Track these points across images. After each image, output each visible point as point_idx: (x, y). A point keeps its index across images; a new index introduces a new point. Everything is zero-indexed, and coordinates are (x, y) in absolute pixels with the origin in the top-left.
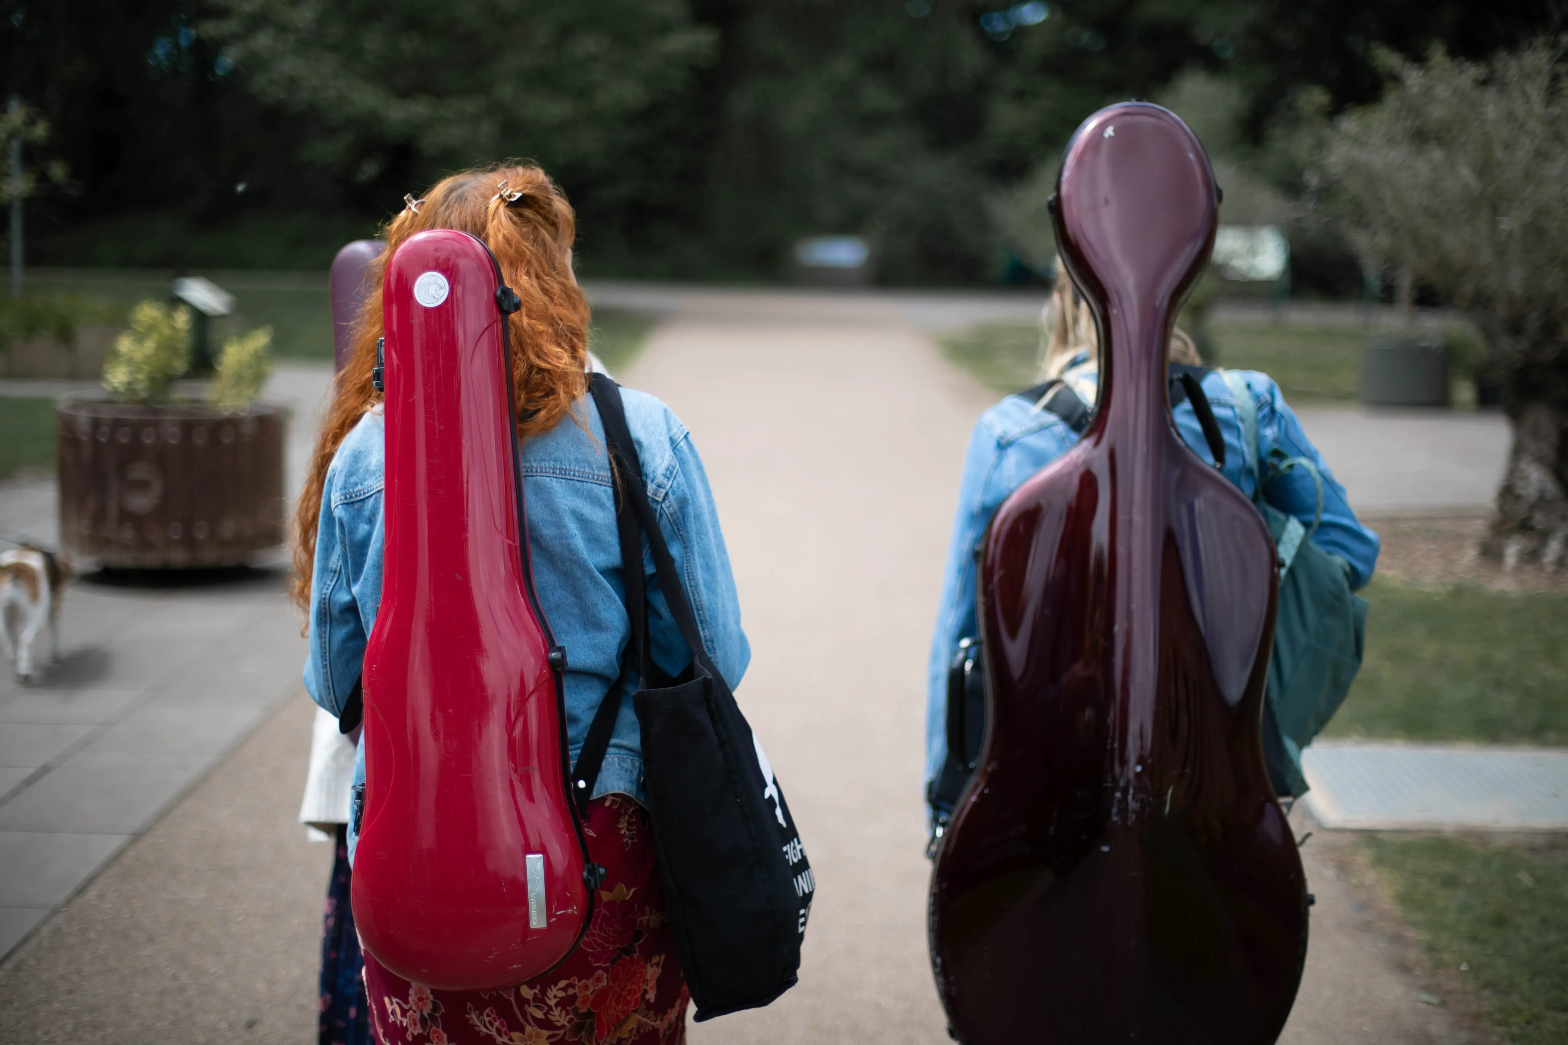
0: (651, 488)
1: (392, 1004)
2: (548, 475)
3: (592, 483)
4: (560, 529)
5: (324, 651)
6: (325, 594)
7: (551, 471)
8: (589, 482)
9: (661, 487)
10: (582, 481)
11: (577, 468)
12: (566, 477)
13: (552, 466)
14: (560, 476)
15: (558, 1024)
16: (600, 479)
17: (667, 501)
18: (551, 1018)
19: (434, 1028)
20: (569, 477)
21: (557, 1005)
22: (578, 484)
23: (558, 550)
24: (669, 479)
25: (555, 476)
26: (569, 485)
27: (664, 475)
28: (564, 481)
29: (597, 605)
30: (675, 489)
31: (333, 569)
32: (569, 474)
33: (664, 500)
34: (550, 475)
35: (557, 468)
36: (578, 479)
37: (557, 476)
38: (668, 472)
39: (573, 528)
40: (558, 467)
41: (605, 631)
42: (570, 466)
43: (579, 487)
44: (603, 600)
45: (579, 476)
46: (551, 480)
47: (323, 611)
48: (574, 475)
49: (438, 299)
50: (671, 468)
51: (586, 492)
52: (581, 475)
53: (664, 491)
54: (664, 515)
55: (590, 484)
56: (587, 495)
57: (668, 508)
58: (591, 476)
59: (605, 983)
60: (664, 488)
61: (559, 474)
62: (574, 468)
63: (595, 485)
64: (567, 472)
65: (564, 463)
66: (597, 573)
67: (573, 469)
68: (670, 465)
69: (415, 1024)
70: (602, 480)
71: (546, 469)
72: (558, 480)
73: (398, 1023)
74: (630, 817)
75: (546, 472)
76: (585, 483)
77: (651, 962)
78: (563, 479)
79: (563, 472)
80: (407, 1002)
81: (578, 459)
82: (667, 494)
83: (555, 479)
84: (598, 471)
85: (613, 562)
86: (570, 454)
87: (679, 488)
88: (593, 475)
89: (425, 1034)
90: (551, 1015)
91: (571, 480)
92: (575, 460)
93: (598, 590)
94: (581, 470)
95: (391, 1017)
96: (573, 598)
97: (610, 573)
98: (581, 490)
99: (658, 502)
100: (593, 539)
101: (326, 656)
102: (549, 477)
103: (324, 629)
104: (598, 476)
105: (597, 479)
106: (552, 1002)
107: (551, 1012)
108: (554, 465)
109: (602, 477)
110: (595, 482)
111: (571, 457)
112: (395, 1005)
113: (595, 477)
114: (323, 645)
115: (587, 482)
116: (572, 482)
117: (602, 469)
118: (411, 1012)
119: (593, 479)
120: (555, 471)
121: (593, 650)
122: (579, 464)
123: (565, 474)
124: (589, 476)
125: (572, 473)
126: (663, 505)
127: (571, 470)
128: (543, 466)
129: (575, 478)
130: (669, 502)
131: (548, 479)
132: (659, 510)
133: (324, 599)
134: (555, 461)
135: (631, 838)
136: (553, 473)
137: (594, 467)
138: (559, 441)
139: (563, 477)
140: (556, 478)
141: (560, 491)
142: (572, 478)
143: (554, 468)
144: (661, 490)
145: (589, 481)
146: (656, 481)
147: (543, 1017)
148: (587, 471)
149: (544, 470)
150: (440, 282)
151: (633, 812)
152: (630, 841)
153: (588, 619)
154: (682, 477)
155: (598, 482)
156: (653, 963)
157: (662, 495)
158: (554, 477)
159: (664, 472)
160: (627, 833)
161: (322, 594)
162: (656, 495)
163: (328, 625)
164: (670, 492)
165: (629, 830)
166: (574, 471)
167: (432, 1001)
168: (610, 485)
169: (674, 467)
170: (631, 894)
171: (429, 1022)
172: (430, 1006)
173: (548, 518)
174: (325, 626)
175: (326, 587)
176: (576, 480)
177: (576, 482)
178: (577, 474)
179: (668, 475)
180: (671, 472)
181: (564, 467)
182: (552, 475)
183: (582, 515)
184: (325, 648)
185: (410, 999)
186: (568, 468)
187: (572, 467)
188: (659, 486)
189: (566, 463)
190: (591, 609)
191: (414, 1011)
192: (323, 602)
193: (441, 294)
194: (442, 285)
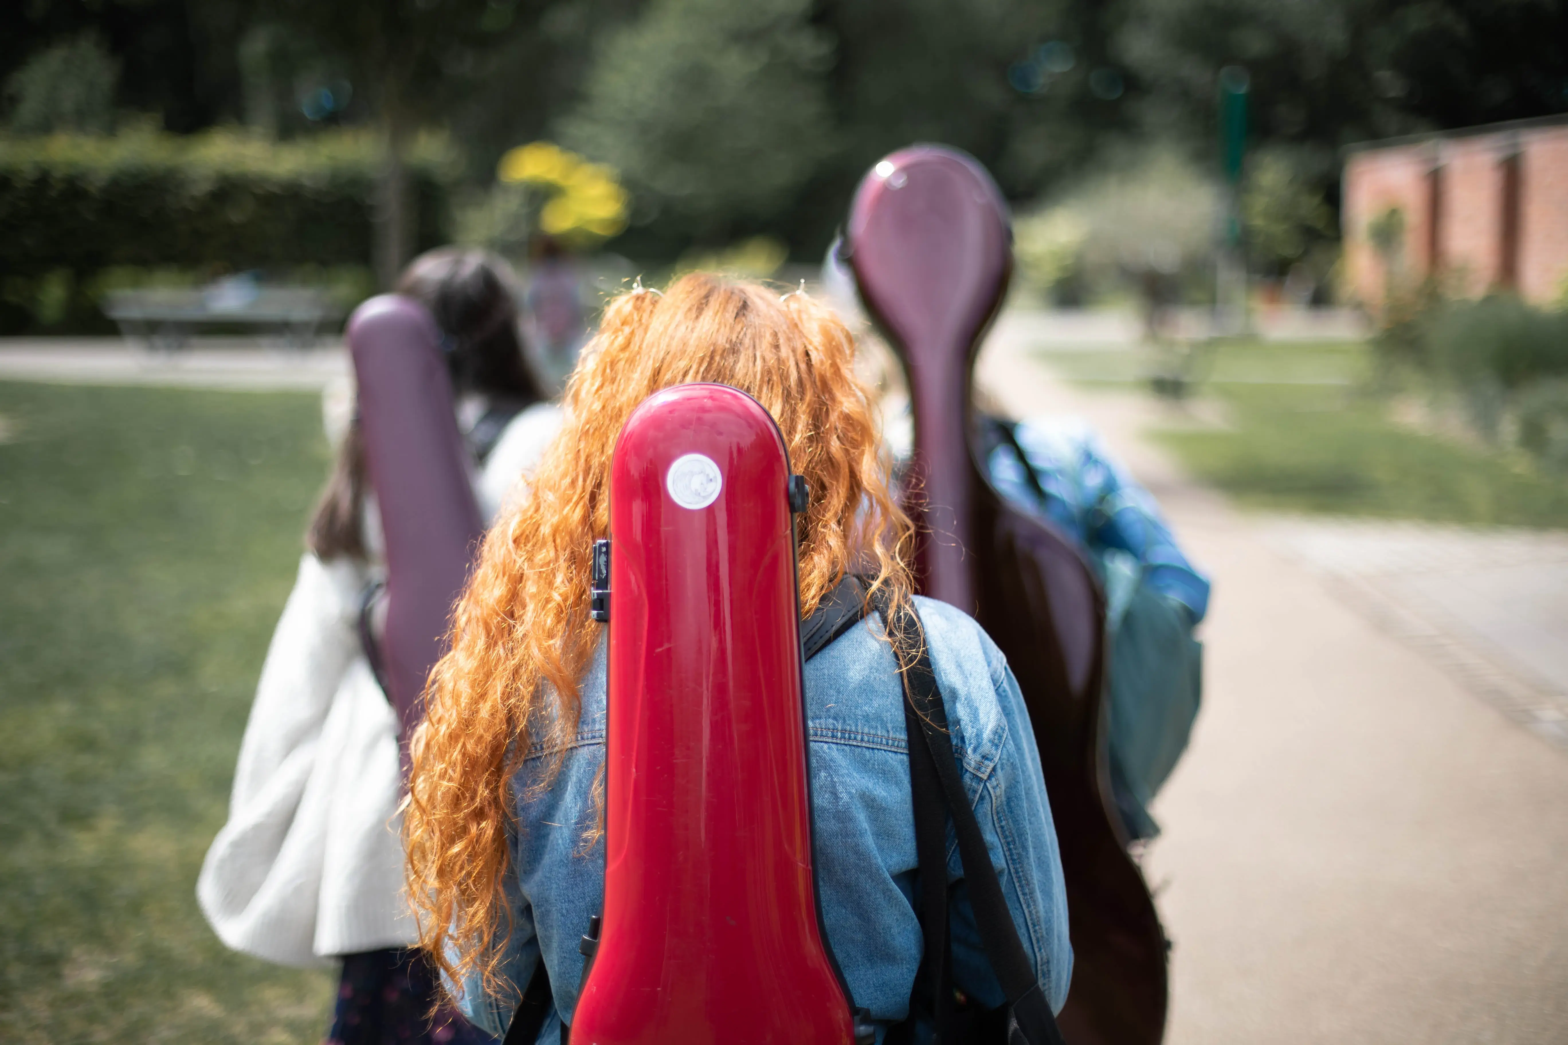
0: (971, 758)
2: (824, 739)
3: (885, 750)
4: (843, 822)
7: (830, 734)
8: (881, 750)
9: (987, 759)
10: (873, 749)
11: (866, 730)
12: (851, 743)
13: (831, 727)
14: (842, 742)
16: (896, 744)
17: (993, 779)
20: (855, 743)
22: (868, 753)
23: (840, 852)
24: (997, 746)
25: (834, 741)
26: (854, 754)
27: (991, 741)
28: (847, 748)
29: (890, 928)
30: (1004, 761)
32: (855, 739)
33: (989, 777)
34: (827, 740)
35: (837, 729)
36: (867, 745)
37: (839, 742)
38: (996, 737)
40: (840, 728)
41: (898, 964)
42: (857, 725)
43: (868, 757)
45: (869, 741)
46: (829, 748)
48: (862, 740)
49: (705, 498)
50: (999, 731)
51: (878, 765)
52: (871, 741)
53: (992, 765)
54: (987, 797)
55: (883, 752)
56: (879, 768)
57: (994, 788)
58: (884, 741)
60: (991, 760)
61: (841, 739)
62: (862, 729)
63: (890, 754)
64: (852, 736)
65: (848, 722)
66: (892, 884)
67: (860, 731)
68: (999, 725)
70: (898, 746)
71: (822, 731)
72: (839, 747)
75: (822, 735)
76: (876, 751)
78: (846, 745)
79: (847, 735)
81: (868, 715)
82: (994, 769)
83: (834, 746)
84: (894, 732)
85: (908, 865)
86: (856, 708)
87: (1008, 760)
88: (887, 740)
91: (858, 746)
92: (864, 717)
93: (892, 907)
94: (872, 732)
96: (856, 918)
97: (906, 880)
98: (871, 762)
99: (981, 779)
100: (883, 833)
102: (826, 742)
104: (894, 740)
105: (891, 745)
108: (834, 724)
109: (899, 742)
110: (889, 749)
111: (859, 712)
113: (890, 742)
115: (878, 749)
116: (860, 750)
117: (898, 729)
119: (887, 744)
120: (835, 734)
121: (881, 991)
122: (869, 722)
123: (850, 738)
124: (882, 741)
125: (859, 738)
126: (988, 784)
127: (858, 733)
128: (818, 726)
129: (864, 745)
130: (996, 780)
131: (826, 746)
132: (980, 791)
134: (835, 718)
136: (833, 737)
137: (890, 726)
138: (842, 689)
139: (846, 743)
140: (837, 744)
141: (844, 764)
142: (859, 744)
143: (833, 730)
144: (986, 762)
145: (882, 748)
146: (980, 750)
148: (879, 734)
149: (819, 732)
150: (709, 471)
153: (876, 948)
154: (1011, 742)
155: (893, 749)
157: (989, 770)
158: (833, 743)
159: (992, 736)
162: (979, 769)
164: (999, 766)
166: (862, 733)
168: (906, 751)
169: (1003, 730)
176: (864, 747)
177: (864, 749)
178: (866, 738)
179: (996, 741)
180: (1000, 737)
181: (848, 728)
182: (830, 740)
183: (873, 800)
186: (854, 729)
187: (859, 728)
188: (985, 757)
189: (851, 722)
190: (882, 935)
193: (710, 489)
194: (711, 476)
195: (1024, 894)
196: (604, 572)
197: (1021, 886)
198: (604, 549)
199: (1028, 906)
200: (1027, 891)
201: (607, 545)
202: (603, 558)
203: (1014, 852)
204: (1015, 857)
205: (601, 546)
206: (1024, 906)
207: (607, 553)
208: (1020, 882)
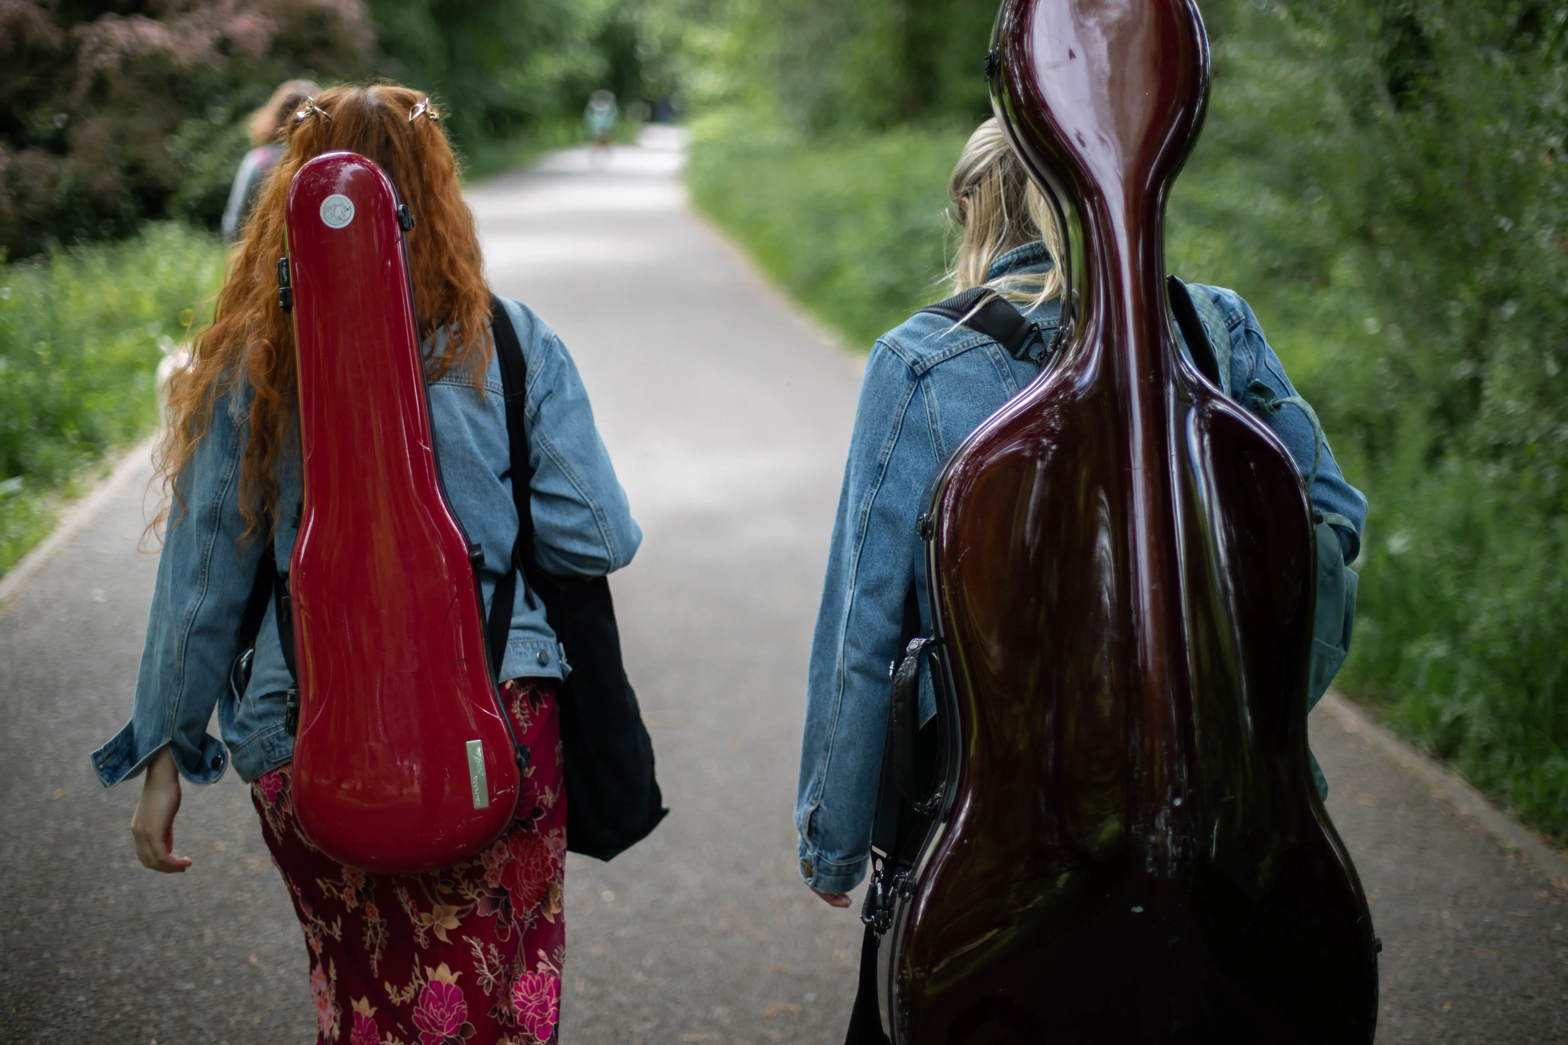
1: (325, 883)
2: (445, 383)
3: (485, 390)
5: (205, 558)
6: (217, 504)
7: (448, 379)
11: (472, 377)
12: (462, 384)
14: (456, 384)
15: (467, 898)
18: (460, 892)
19: (368, 902)
20: (467, 385)
21: (464, 878)
23: (461, 454)
26: (467, 392)
28: (460, 388)
31: (225, 479)
36: (472, 386)
39: (468, 433)
44: (500, 500)
46: (448, 388)
47: (213, 519)
48: (469, 383)
49: (345, 221)
59: (507, 855)
61: (455, 382)
63: (489, 392)
64: (462, 380)
66: (494, 476)
69: (352, 899)
70: (494, 388)
72: (455, 387)
73: (336, 898)
74: (521, 702)
77: (548, 835)
79: (459, 380)
80: (341, 880)
83: (451, 387)
84: (491, 379)
85: (505, 464)
89: (362, 907)
90: (459, 889)
95: (326, 894)
100: (487, 445)
101: (206, 563)
102: (446, 385)
103: (209, 536)
104: (491, 383)
105: (490, 387)
106: (459, 876)
107: (459, 886)
109: (495, 385)
110: (488, 389)
112: (329, 885)
113: (489, 384)
114: (206, 553)
116: (467, 389)
117: (494, 377)
118: (347, 889)
120: (451, 379)
123: (464, 382)
125: (467, 381)
131: (446, 387)
133: (216, 508)
135: (526, 722)
136: (450, 381)
137: (488, 374)
139: (459, 385)
140: (452, 385)
141: (455, 397)
147: (452, 892)
150: (345, 204)
151: (523, 697)
152: (525, 725)
155: (491, 389)
156: (551, 835)
160: (522, 717)
161: (213, 503)
163: (215, 534)
165: (523, 715)
167: (365, 876)
168: (501, 392)
170: (532, 772)
171: (364, 896)
172: (363, 881)
173: (449, 423)
174: (212, 534)
175: (217, 497)
176: (470, 387)
177: (470, 389)
178: (471, 382)
181: (463, 376)
182: (448, 383)
183: (476, 423)
184: (207, 555)
185: (344, 877)
191: (350, 887)
192: (214, 510)
193: (347, 216)
194: (347, 207)
195: (565, 468)
196: (286, 278)
197: (561, 464)
198: (284, 264)
199: (570, 475)
200: (565, 465)
201: (287, 261)
202: (284, 270)
203: (547, 444)
204: (550, 447)
205: (282, 262)
206: (568, 476)
207: (287, 266)
208: (559, 461)
